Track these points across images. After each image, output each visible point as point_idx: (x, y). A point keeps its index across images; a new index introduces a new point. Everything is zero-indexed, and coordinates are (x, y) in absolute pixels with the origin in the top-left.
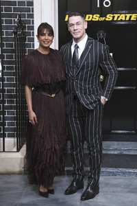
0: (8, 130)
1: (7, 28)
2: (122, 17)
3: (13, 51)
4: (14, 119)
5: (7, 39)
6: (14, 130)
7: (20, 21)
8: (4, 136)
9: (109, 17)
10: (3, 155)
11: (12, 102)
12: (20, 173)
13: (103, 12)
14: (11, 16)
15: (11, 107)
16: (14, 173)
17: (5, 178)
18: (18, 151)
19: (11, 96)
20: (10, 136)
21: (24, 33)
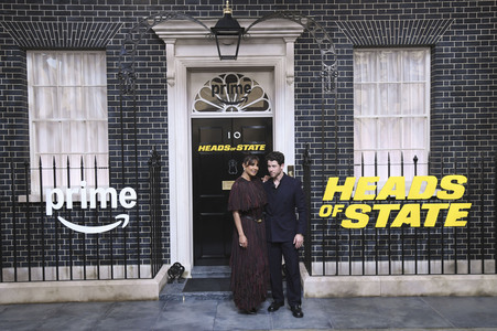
0: (144, 257)
1: (143, 159)
2: (252, 147)
3: (148, 181)
4: (150, 246)
5: (143, 169)
6: (151, 256)
7: (155, 152)
8: (139, 263)
9: (240, 148)
10: (138, 281)
11: (148, 229)
12: (155, 300)
13: (233, 143)
14: (146, 148)
15: (146, 235)
16: (149, 300)
17: (141, 305)
18: (153, 277)
19: (146, 224)
20: (146, 263)
21: (159, 164)
